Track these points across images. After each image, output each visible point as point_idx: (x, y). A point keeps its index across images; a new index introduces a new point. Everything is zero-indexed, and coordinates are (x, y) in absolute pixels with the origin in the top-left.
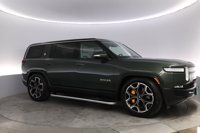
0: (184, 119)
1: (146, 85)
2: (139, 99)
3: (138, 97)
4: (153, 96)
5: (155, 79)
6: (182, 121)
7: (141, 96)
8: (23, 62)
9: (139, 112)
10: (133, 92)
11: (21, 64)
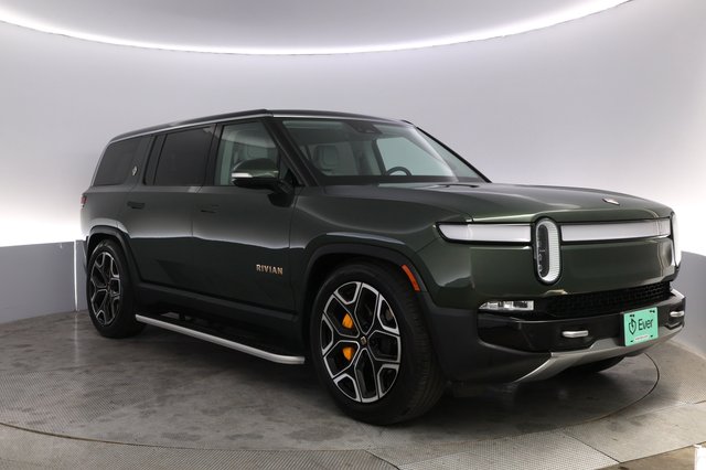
0: (644, 416)
1: (380, 292)
2: (362, 346)
3: (358, 340)
4: (399, 338)
5: (405, 268)
6: (638, 424)
7: (366, 337)
8: (85, 197)
9: (358, 399)
10: (348, 321)
11: (80, 205)
